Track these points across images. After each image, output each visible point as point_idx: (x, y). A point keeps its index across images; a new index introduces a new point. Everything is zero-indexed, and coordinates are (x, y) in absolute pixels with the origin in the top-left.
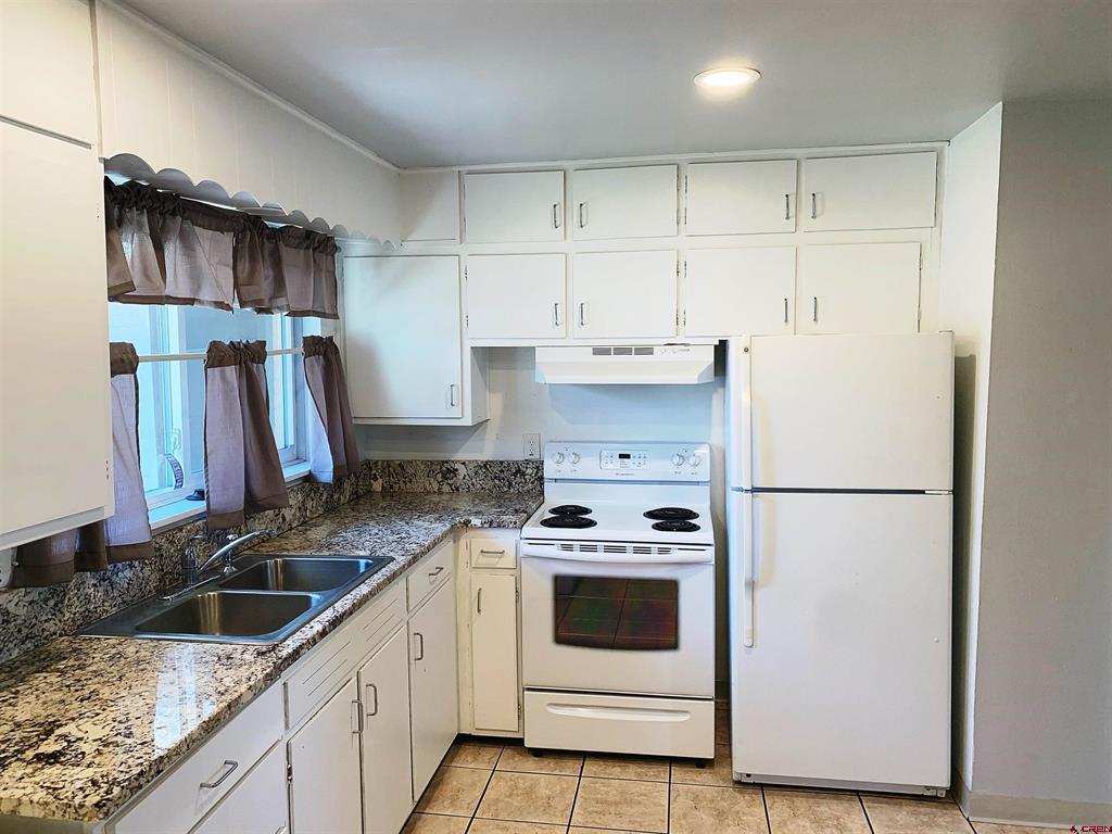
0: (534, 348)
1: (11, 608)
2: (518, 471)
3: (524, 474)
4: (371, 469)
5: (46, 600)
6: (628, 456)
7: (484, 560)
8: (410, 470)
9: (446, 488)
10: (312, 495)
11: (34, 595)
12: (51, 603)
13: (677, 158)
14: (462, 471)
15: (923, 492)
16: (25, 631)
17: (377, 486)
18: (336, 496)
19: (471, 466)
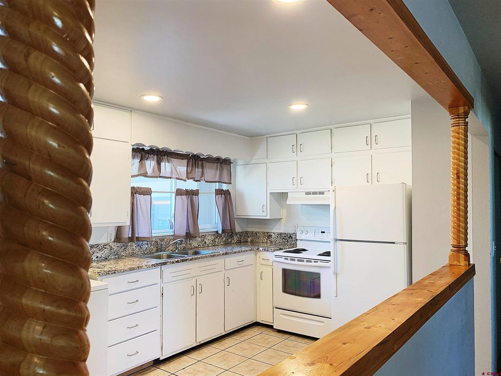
0: (287, 193)
1: (112, 246)
2: (290, 236)
3: (292, 238)
4: (247, 234)
5: (122, 247)
6: (324, 232)
7: (264, 262)
8: (258, 235)
9: (269, 242)
10: (218, 237)
11: (119, 245)
12: (123, 248)
13: (331, 127)
14: (273, 236)
15: (394, 243)
16: (116, 253)
17: (249, 239)
18: (230, 240)
19: (276, 234)
